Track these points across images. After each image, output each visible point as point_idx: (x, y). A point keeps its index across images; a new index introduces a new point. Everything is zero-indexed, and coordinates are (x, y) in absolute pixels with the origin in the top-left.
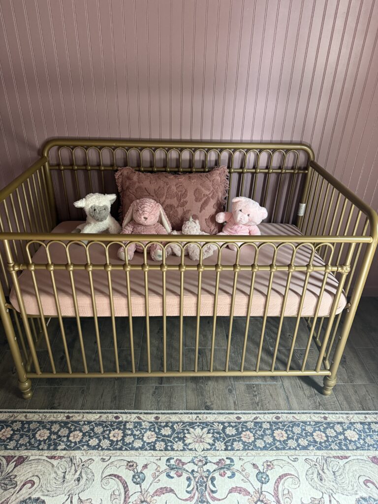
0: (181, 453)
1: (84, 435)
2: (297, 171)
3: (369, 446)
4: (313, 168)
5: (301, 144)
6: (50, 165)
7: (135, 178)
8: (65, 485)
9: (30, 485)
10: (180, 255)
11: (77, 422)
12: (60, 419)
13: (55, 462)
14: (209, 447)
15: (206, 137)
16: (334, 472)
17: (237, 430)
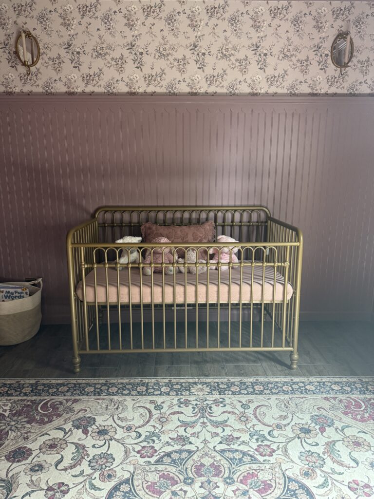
0: (188, 396)
1: (119, 389)
2: (260, 224)
3: (322, 392)
4: (271, 220)
5: (261, 206)
6: (98, 224)
7: (154, 228)
8: (108, 411)
9: (84, 411)
10: (184, 272)
11: (114, 384)
12: (101, 382)
13: (100, 401)
14: (208, 393)
15: (199, 204)
16: (296, 405)
17: (228, 386)
